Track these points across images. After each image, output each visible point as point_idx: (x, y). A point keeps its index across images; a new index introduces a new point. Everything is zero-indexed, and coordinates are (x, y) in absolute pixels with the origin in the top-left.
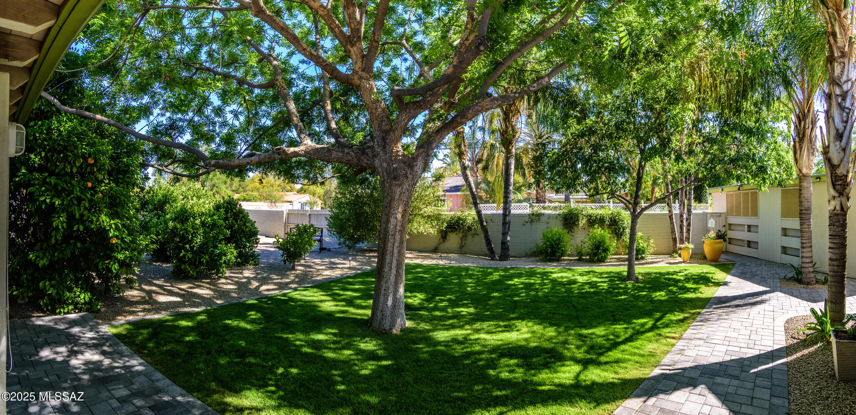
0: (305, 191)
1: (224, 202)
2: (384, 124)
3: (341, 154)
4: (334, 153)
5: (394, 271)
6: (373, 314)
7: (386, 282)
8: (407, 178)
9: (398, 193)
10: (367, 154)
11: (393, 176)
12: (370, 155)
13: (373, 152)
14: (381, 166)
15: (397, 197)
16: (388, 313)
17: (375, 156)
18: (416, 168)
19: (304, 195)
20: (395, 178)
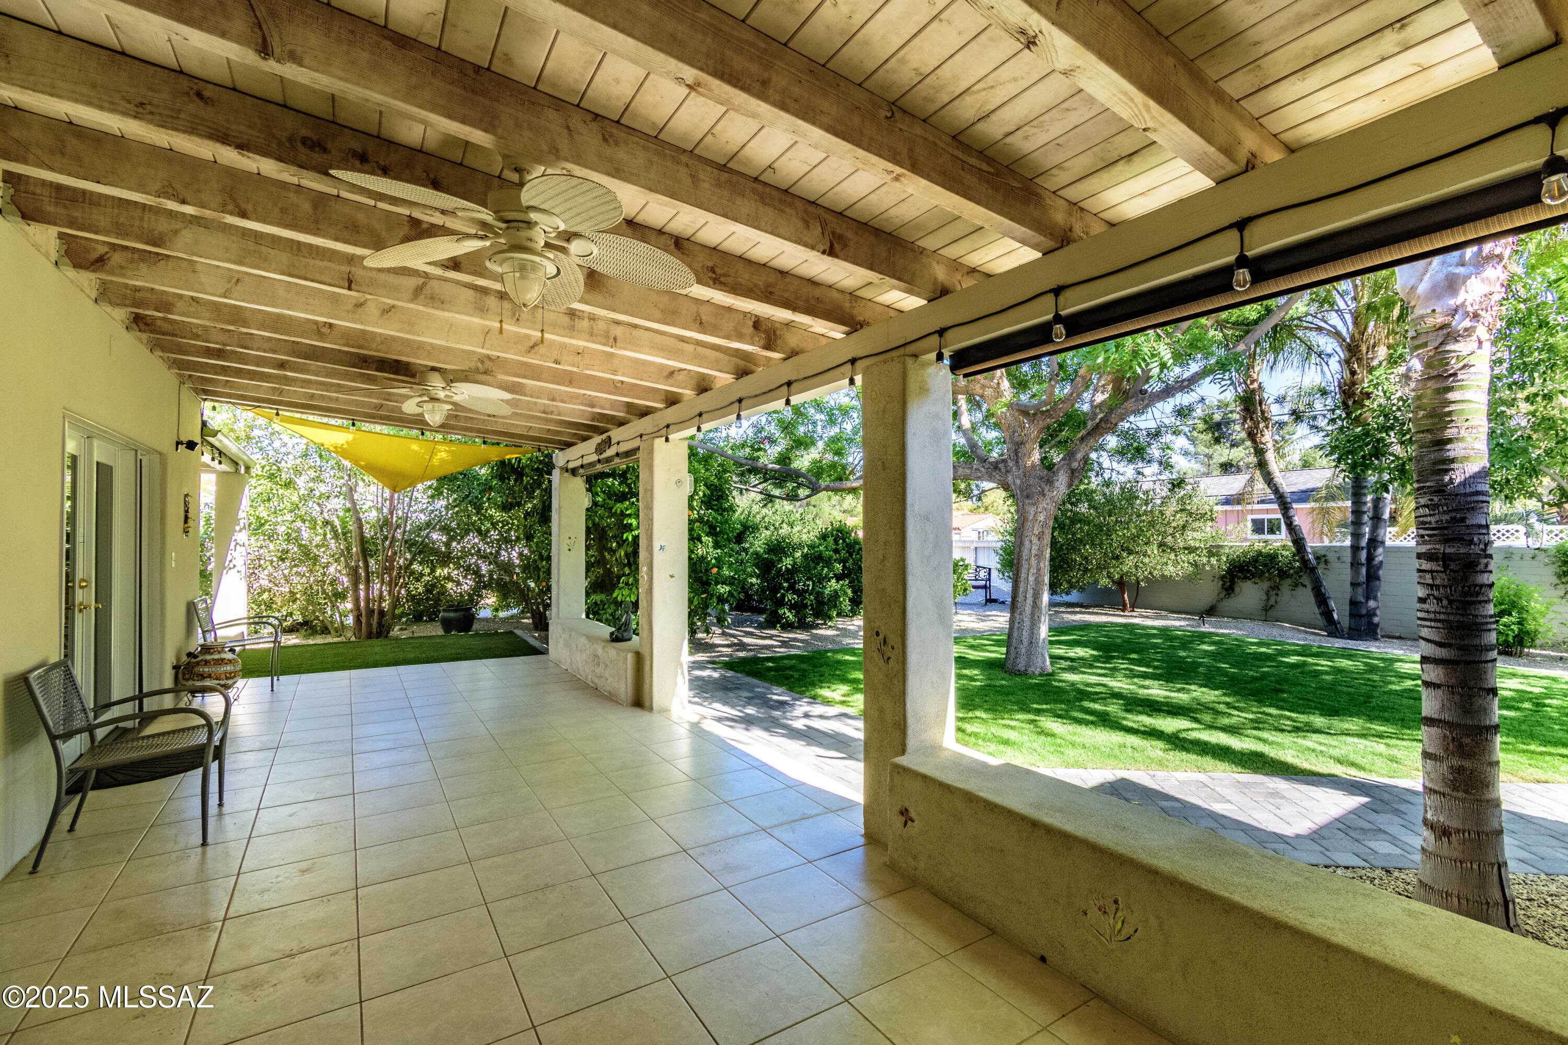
0: (986, 509)
1: (833, 530)
2: (1016, 434)
3: (968, 471)
4: (961, 469)
5: (1030, 600)
6: (1008, 653)
7: (1020, 614)
8: (1044, 495)
9: (1033, 513)
10: (1000, 470)
11: (1025, 494)
12: (1003, 470)
13: (1006, 467)
14: (1014, 483)
15: (1031, 517)
16: (1023, 651)
17: (1007, 471)
18: (1057, 484)
19: (983, 516)
20: (1028, 497)
